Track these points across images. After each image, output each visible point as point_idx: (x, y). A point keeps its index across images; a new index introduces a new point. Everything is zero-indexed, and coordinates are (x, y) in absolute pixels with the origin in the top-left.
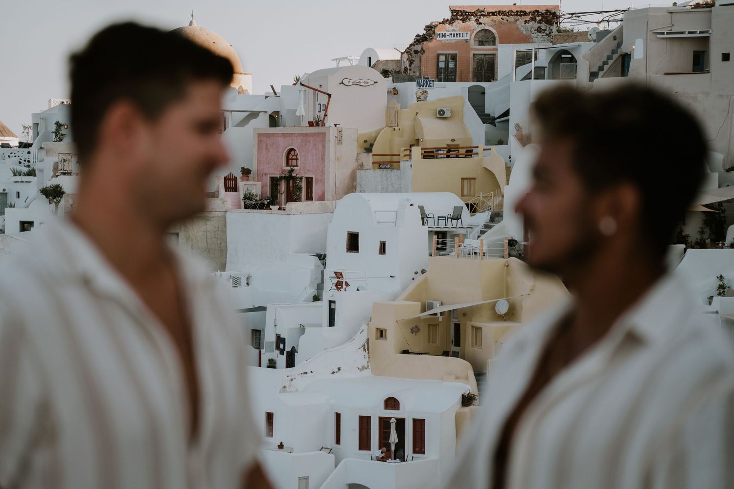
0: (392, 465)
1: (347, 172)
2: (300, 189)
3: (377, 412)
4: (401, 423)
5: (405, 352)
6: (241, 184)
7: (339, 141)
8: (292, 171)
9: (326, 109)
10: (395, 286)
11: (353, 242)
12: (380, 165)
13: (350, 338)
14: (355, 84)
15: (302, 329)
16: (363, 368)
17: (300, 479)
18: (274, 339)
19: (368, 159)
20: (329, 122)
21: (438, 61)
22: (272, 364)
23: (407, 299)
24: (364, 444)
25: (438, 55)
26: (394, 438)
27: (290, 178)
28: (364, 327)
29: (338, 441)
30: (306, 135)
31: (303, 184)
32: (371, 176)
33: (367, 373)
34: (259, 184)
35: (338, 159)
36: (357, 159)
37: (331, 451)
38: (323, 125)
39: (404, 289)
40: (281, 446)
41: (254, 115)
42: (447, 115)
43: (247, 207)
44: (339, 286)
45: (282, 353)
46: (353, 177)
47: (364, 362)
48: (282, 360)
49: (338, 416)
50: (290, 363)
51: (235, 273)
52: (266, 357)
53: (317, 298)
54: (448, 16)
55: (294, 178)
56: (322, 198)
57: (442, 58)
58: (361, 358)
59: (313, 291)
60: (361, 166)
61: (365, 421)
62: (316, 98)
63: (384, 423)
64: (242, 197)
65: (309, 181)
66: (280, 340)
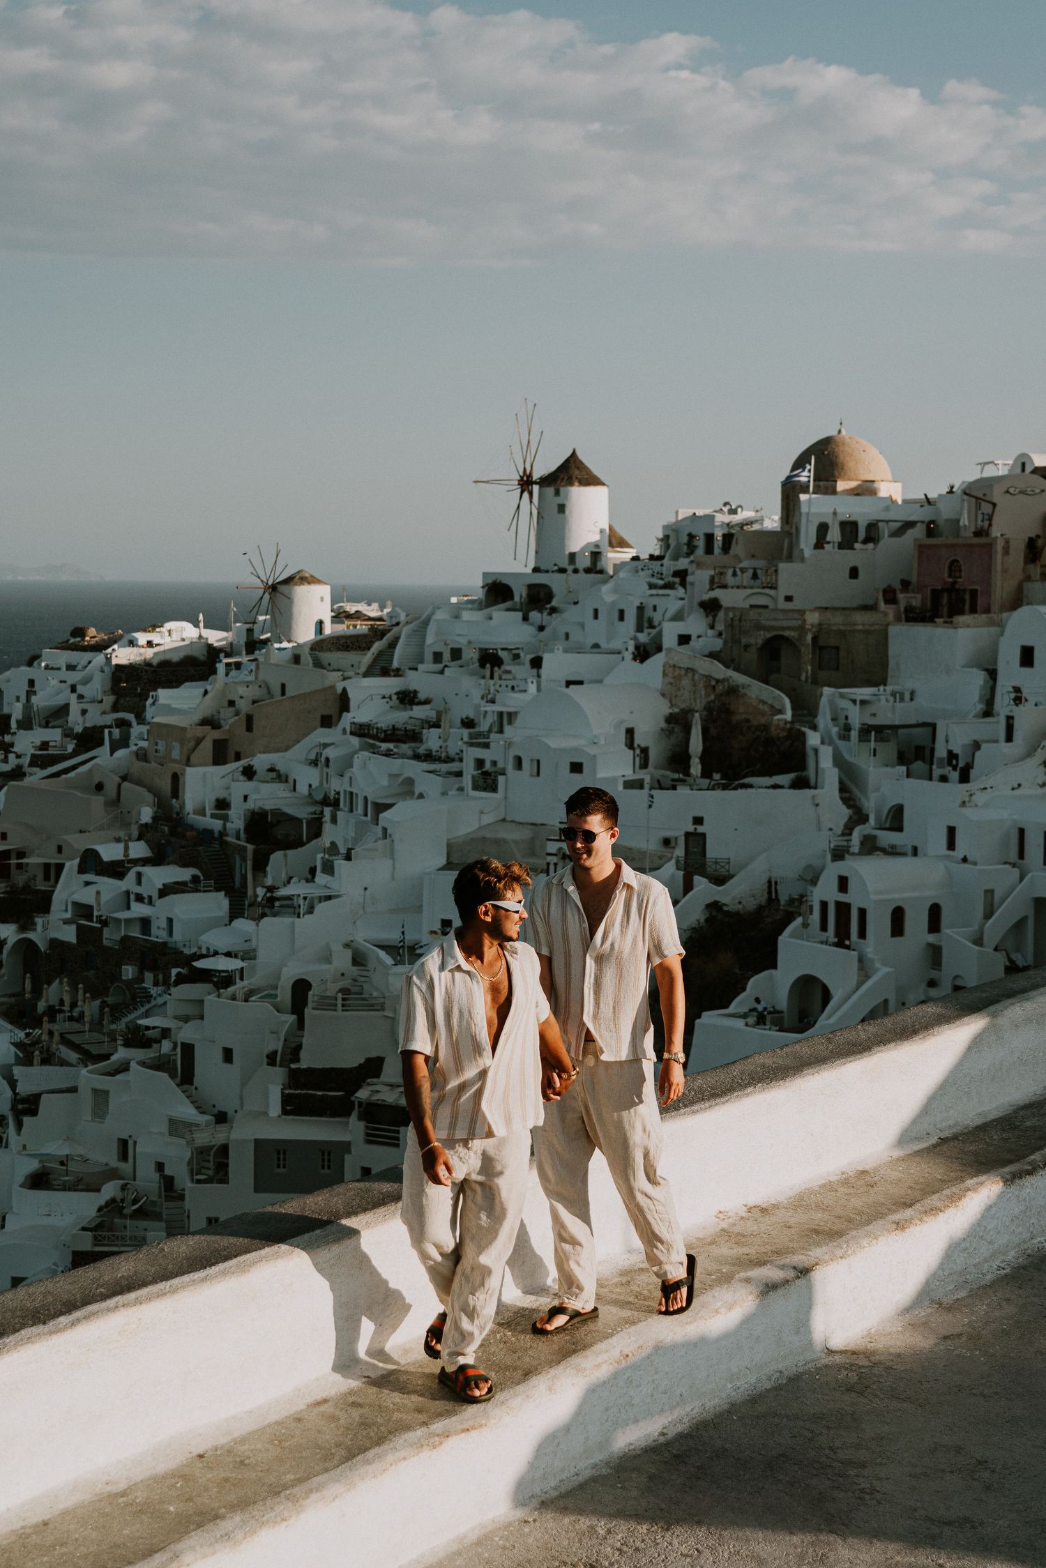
1: (1014, 583)
2: (964, 601)
6: (901, 597)
7: (1006, 551)
8: (955, 583)
9: (990, 519)
11: (1027, 657)
13: (1030, 753)
14: (1021, 492)
15: (977, 746)
16: (1043, 785)
17: (986, 891)
18: (944, 754)
19: (1036, 570)
20: (995, 532)
22: (944, 779)
27: (952, 590)
28: (1045, 743)
29: (1021, 855)
30: (971, 545)
31: (967, 597)
32: (1036, 587)
34: (919, 596)
35: (1005, 571)
36: (1024, 570)
37: (1014, 865)
38: (987, 534)
40: (965, 860)
41: (909, 525)
43: (908, 620)
44: (1018, 700)
45: (955, 768)
46: (1020, 589)
47: (1044, 779)
48: (955, 775)
49: (1022, 832)
50: (965, 778)
51: (897, 688)
52: (937, 772)
53: (988, 713)
55: (958, 591)
56: (987, 611)
58: (1040, 774)
59: (980, 707)
60: (1028, 578)
62: (978, 507)
64: (902, 609)
65: (974, 593)
66: (952, 756)
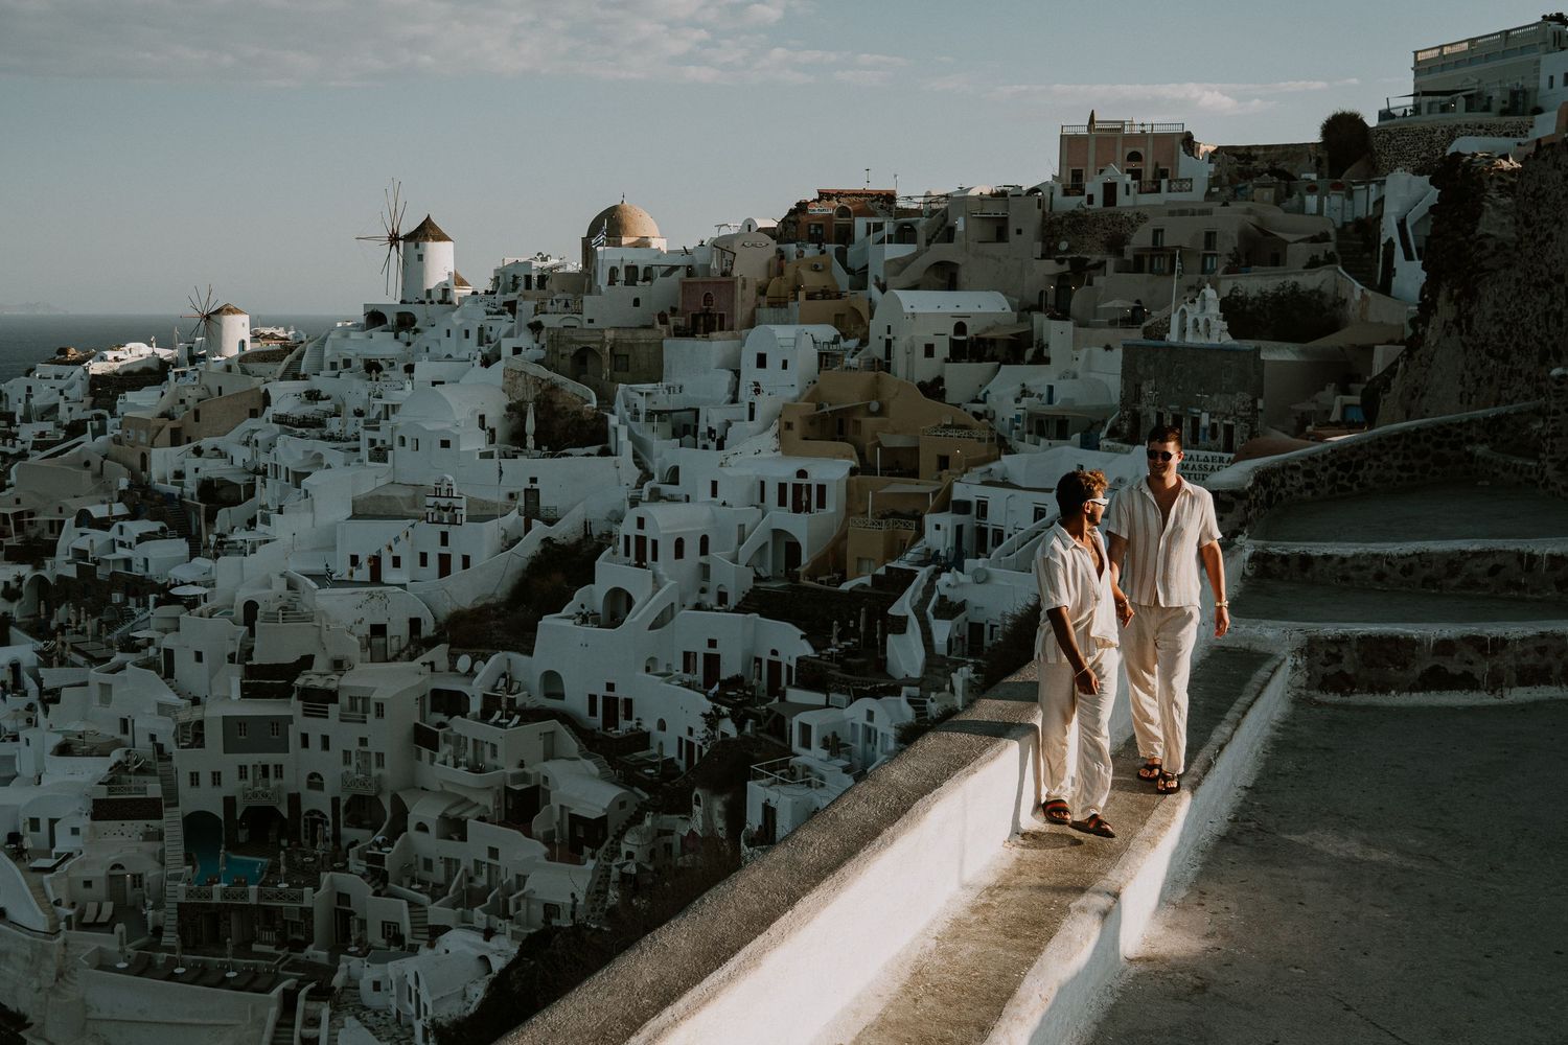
0: (803, 516)
1: (749, 309)
2: (715, 322)
3: (791, 479)
4: (809, 486)
5: (806, 439)
6: (671, 319)
7: (744, 286)
8: (709, 309)
9: (732, 264)
10: (795, 393)
11: (762, 361)
12: (771, 305)
13: (766, 429)
14: (752, 245)
15: (729, 424)
16: (776, 451)
17: (740, 526)
18: (706, 431)
19: (764, 301)
20: (736, 273)
21: (810, 229)
22: (705, 447)
23: (805, 401)
24: (782, 502)
25: (809, 225)
26: (804, 496)
27: (706, 314)
28: (776, 421)
29: (762, 500)
30: (720, 283)
31: (717, 318)
32: (765, 312)
33: (779, 453)
34: (683, 319)
35: (743, 300)
36: (756, 300)
37: (758, 507)
38: (730, 275)
39: (802, 394)
40: (724, 504)
41: (674, 268)
42: (820, 268)
43: (676, 335)
44: (757, 391)
45: (713, 440)
46: (753, 313)
47: (777, 446)
48: (713, 445)
49: (763, 483)
50: (720, 446)
51: (669, 384)
52: (701, 443)
53: (734, 401)
54: (817, 197)
55: (711, 315)
56: (731, 329)
57: (813, 227)
58: (774, 443)
59: (729, 396)
60: (759, 306)
61: (782, 487)
62: (723, 256)
63: (797, 487)
64: (672, 328)
65: (722, 317)
66: (711, 431)
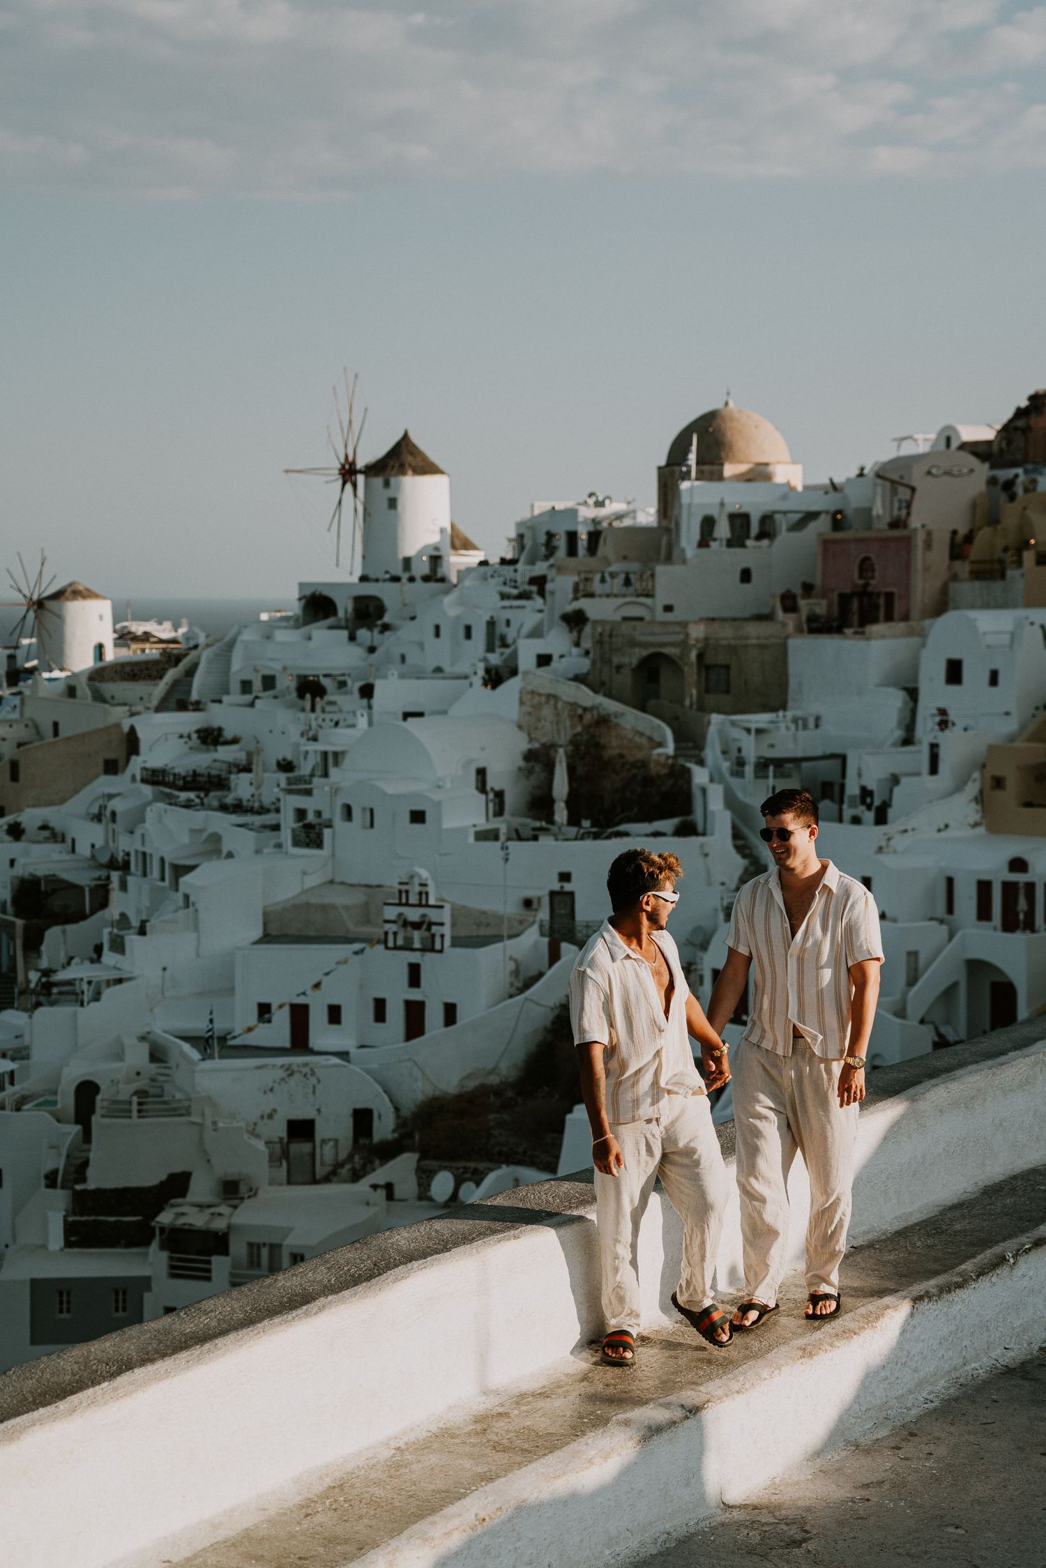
0: (1020, 937)
1: (937, 584)
2: (878, 607)
3: (998, 872)
4: (1030, 887)
5: (1028, 805)
6: (802, 603)
7: (928, 545)
8: (866, 585)
9: (909, 506)
10: (1011, 726)
11: (954, 672)
12: (977, 575)
13: (959, 788)
14: (945, 473)
15: (895, 780)
16: (975, 825)
17: (909, 954)
18: (857, 791)
19: (963, 568)
20: (915, 523)
22: (856, 820)
23: (1029, 740)
24: (984, 913)
26: (1022, 904)
27: (864, 594)
28: (976, 775)
29: (950, 909)
30: (885, 539)
31: (882, 601)
32: (966, 589)
33: (981, 830)
34: (824, 603)
35: (926, 569)
36: (949, 568)
37: (942, 921)
38: (905, 526)
39: (1023, 727)
41: (811, 516)
43: (812, 631)
44: (944, 725)
45: (869, 807)
46: (944, 590)
47: (977, 817)
48: (869, 816)
49: (950, 882)
50: (881, 819)
51: (799, 713)
52: (848, 812)
53: (908, 741)
55: (870, 595)
56: (906, 618)
58: (972, 812)
59: (899, 734)
60: (955, 577)
61: (984, 888)
62: (894, 492)
63: (1009, 888)
64: (804, 618)
65: (890, 597)
66: (866, 793)
